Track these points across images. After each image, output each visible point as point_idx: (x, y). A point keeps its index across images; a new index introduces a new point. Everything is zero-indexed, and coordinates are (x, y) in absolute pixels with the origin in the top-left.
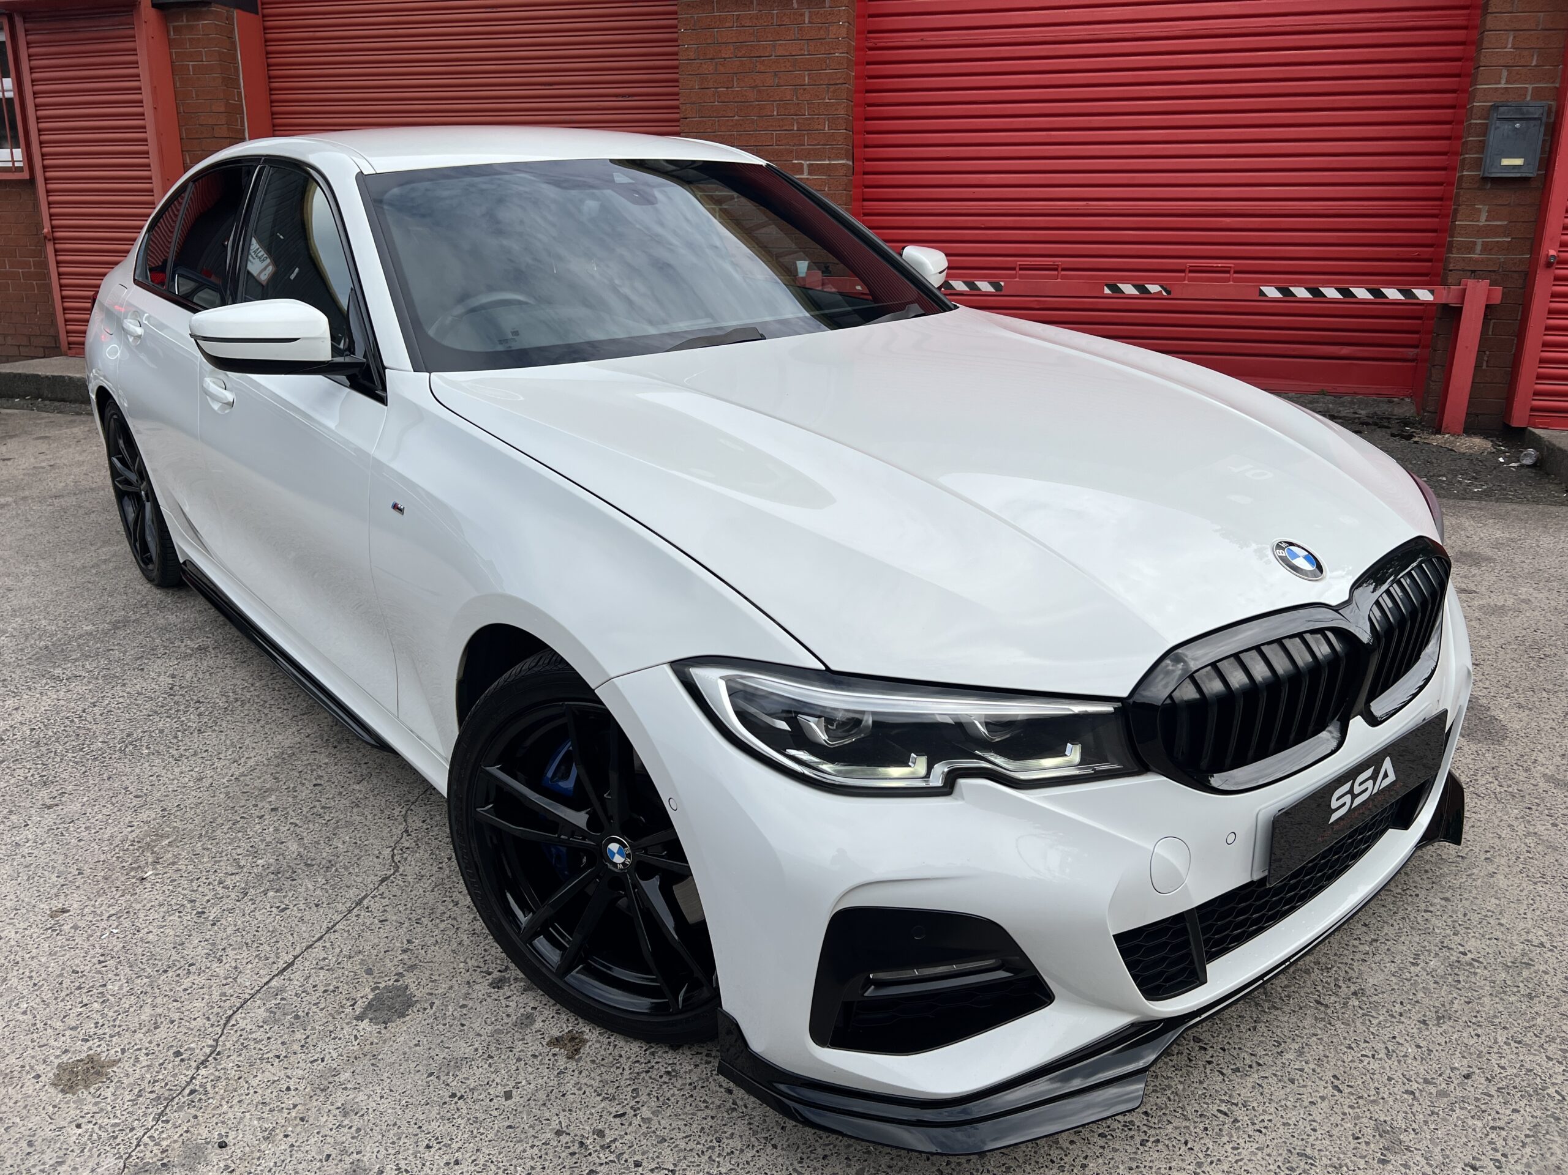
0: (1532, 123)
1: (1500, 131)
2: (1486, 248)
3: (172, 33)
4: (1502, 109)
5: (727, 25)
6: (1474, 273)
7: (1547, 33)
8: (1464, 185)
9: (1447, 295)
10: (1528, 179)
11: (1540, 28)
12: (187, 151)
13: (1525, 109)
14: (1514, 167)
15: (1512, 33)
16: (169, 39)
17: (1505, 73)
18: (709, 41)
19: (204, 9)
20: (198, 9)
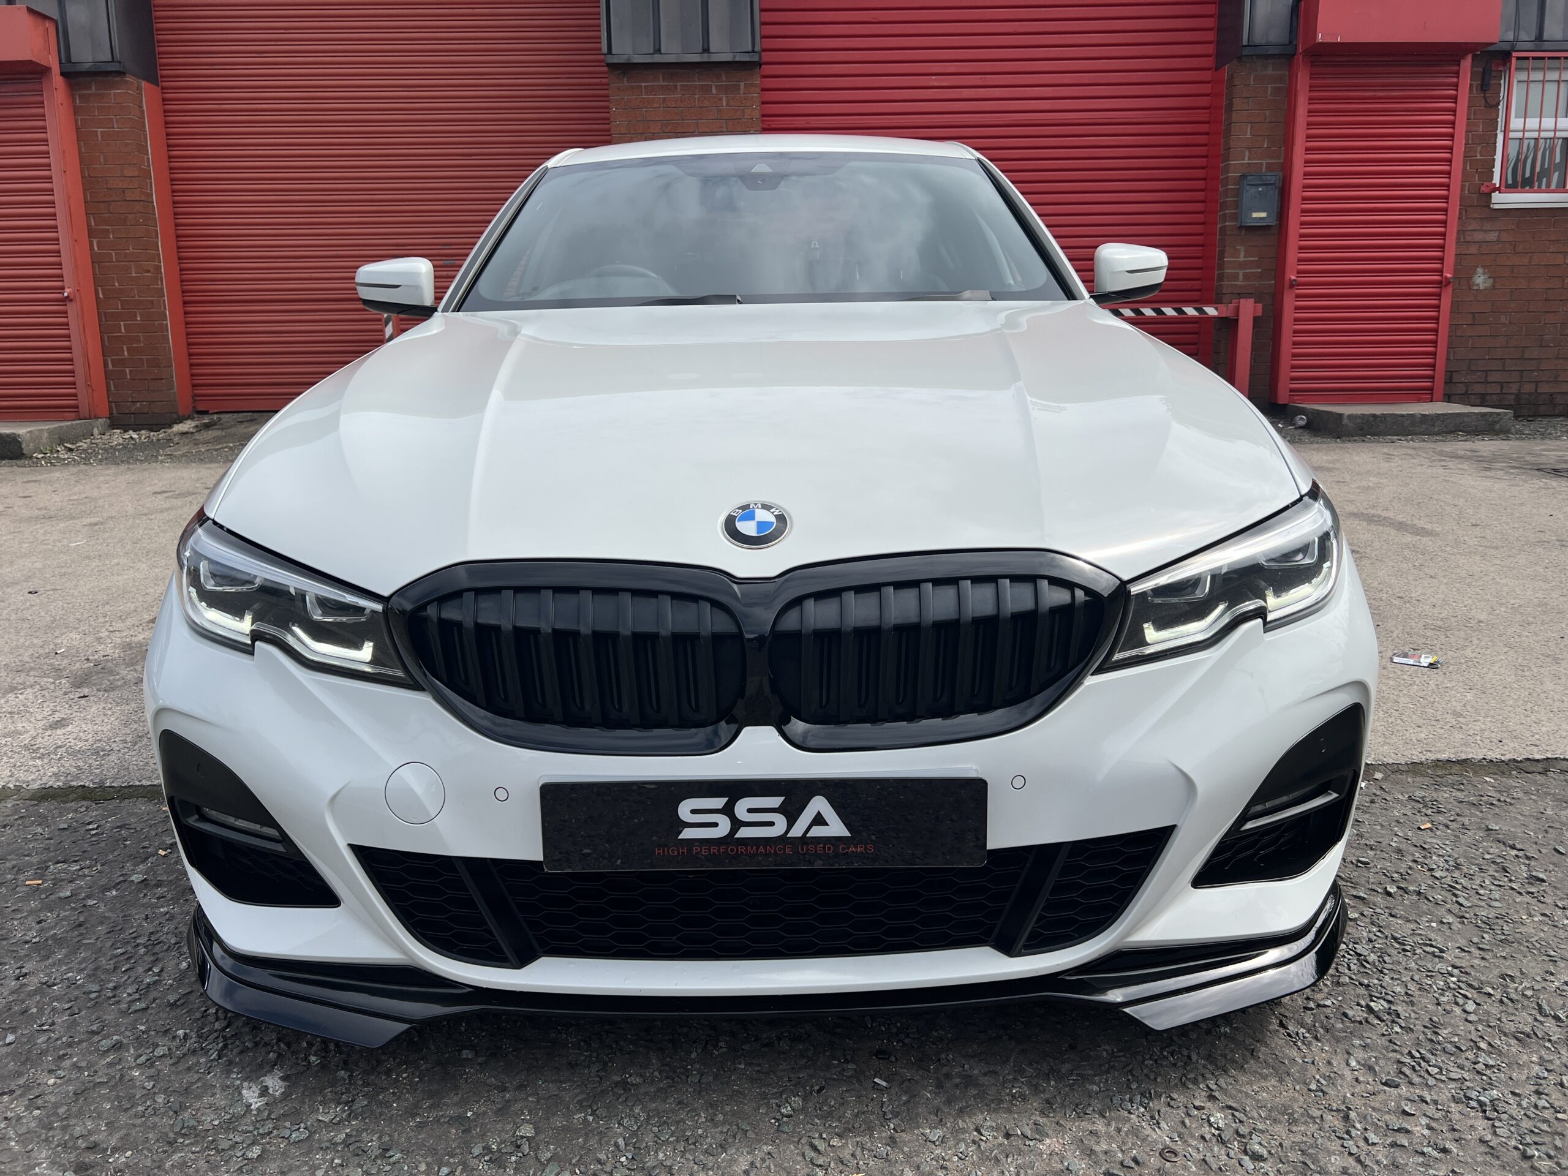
0: (1271, 187)
1: (1250, 193)
2: (1246, 277)
3: (78, 102)
4: (1249, 178)
5: (655, 105)
6: (1240, 295)
7: (1272, 125)
8: (1227, 232)
9: (1227, 311)
10: (1269, 226)
11: (1268, 120)
12: (93, 214)
13: (1264, 178)
14: (1261, 218)
15: (1249, 125)
16: (74, 107)
17: (1247, 153)
18: (639, 119)
19: (116, 79)
20: (110, 78)
